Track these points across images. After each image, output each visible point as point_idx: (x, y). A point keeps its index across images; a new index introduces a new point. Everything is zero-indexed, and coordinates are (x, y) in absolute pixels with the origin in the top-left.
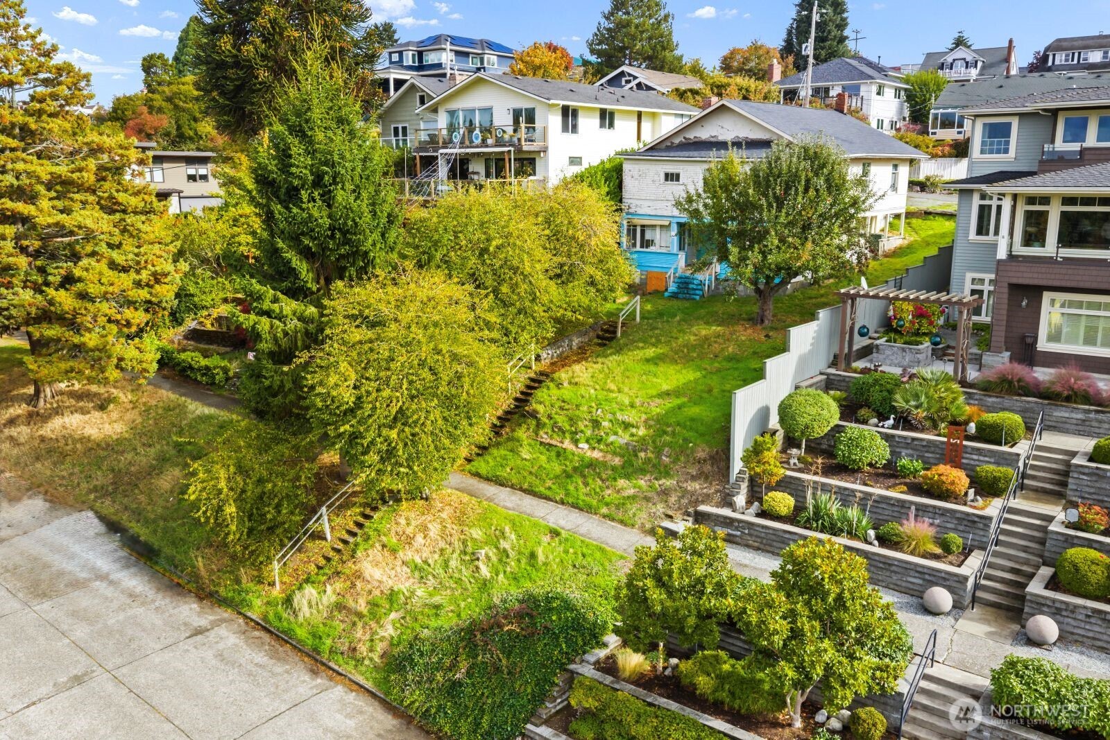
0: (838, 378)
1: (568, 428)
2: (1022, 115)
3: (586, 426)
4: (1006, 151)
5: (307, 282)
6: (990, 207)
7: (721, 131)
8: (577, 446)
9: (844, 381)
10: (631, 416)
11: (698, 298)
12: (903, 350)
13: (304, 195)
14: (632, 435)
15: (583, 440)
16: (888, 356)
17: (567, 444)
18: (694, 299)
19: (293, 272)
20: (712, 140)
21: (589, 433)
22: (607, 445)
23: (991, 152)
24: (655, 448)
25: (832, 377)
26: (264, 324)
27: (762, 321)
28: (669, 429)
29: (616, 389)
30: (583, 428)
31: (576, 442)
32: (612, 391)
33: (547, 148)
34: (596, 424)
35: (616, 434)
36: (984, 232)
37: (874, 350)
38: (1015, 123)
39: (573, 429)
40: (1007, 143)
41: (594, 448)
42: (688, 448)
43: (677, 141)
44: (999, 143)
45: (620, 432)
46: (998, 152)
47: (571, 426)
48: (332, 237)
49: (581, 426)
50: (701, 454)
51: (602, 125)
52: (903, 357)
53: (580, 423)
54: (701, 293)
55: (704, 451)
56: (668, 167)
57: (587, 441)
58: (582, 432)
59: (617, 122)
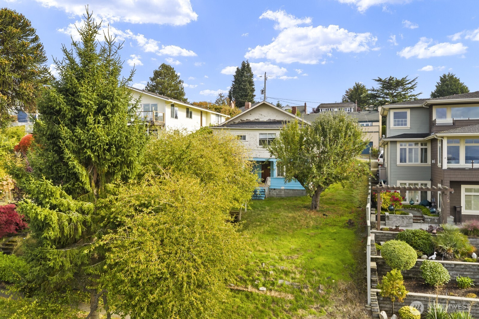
0: (381, 234)
1: (247, 278)
2: (411, 108)
3: (259, 275)
4: (406, 125)
5: (85, 184)
6: (405, 149)
7: (261, 116)
8: (259, 290)
9: (385, 236)
10: (285, 266)
11: (263, 198)
12: (403, 218)
13: (90, 119)
14: (293, 278)
15: (261, 285)
16: (394, 221)
17: (250, 289)
18: (262, 199)
19: (76, 177)
20: (256, 121)
21: (263, 279)
22: (278, 286)
23: (398, 125)
24: (312, 285)
25: (377, 234)
26: (54, 216)
27: (316, 208)
28: (314, 272)
29: (264, 250)
30: (257, 277)
31: (257, 287)
32: (262, 252)
33: (165, 124)
34: (266, 274)
35: (281, 278)
36: (403, 161)
37: (386, 219)
38: (409, 112)
39: (251, 278)
40: (406, 121)
41: (271, 290)
42: (332, 283)
43: (237, 122)
44: (402, 121)
45: (284, 277)
46: (402, 125)
47: (249, 276)
48: (109, 150)
49: (255, 275)
50: (342, 287)
51: (187, 116)
52: (403, 222)
53: (254, 274)
54: (264, 196)
55: (343, 284)
56: (239, 132)
57: (264, 285)
58: (258, 279)
59: (193, 116)
